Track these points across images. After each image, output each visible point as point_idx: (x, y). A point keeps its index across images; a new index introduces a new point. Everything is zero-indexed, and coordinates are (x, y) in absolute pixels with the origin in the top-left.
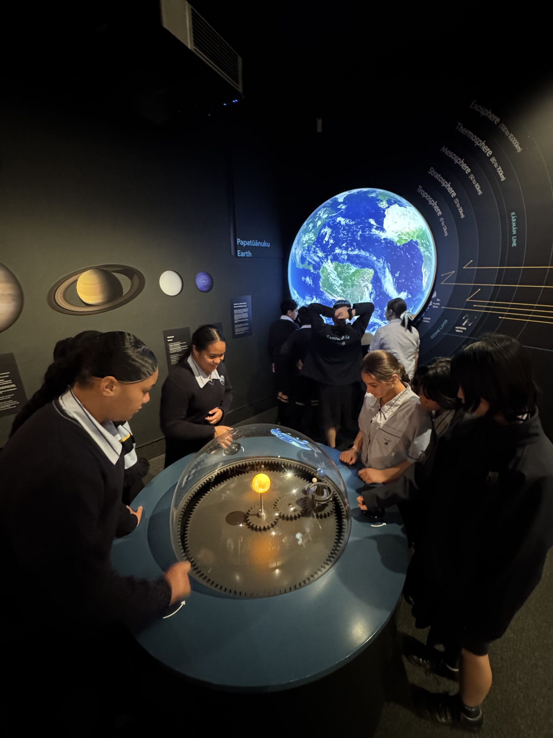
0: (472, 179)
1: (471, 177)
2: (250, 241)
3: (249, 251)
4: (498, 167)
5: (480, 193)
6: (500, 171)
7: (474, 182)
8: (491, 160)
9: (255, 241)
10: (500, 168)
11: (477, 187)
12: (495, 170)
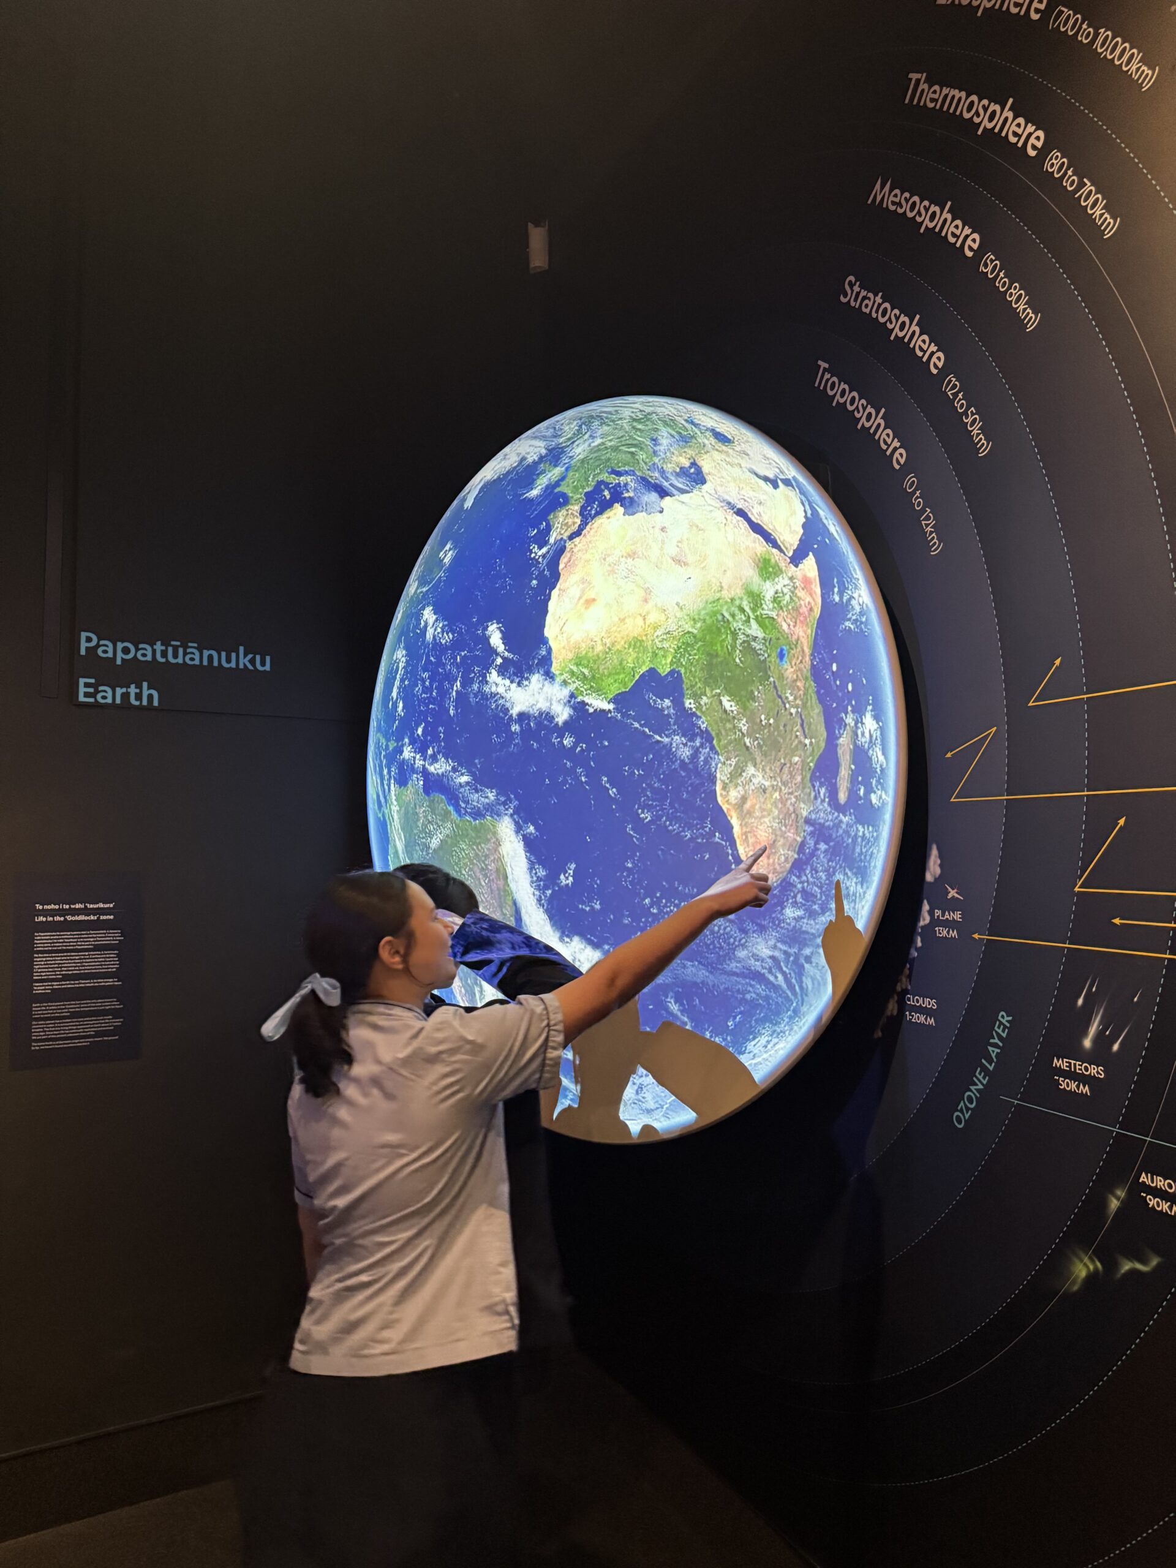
0: (992, 272)
1: (986, 266)
2: (152, 644)
3: (145, 685)
4: (1082, 185)
5: (1032, 319)
6: (1091, 200)
7: (1002, 281)
8: (1047, 166)
9: (185, 647)
10: (1089, 186)
11: (1018, 298)
12: (1070, 202)
